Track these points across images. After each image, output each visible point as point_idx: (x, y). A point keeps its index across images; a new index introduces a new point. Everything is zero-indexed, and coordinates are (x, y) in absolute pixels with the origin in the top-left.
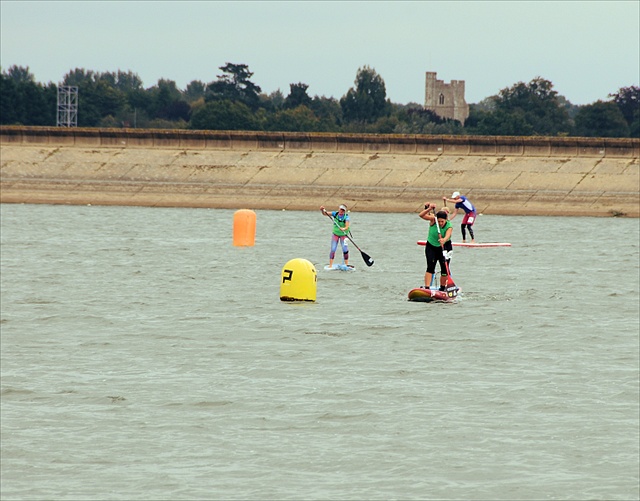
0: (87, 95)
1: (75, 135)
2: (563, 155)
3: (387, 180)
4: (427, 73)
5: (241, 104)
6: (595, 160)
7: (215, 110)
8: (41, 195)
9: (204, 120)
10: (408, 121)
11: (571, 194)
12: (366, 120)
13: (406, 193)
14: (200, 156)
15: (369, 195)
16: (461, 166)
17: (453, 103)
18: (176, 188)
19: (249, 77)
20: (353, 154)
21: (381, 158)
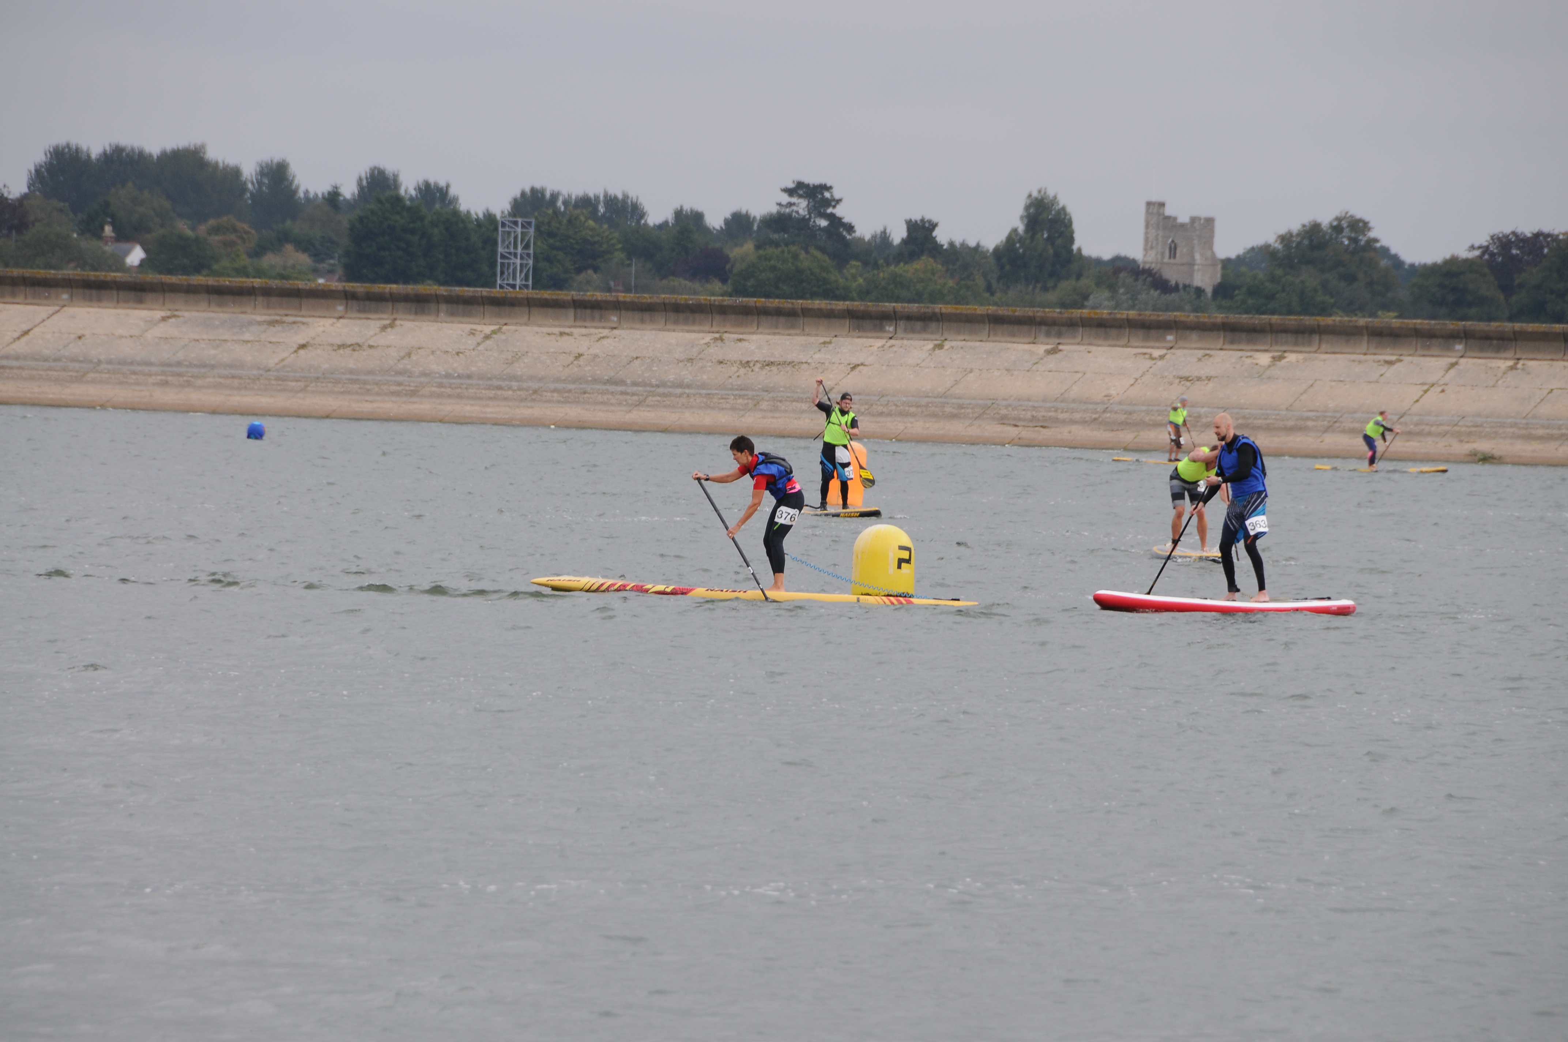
0: (551, 235)
1: (530, 304)
2: (1388, 350)
3: (1075, 392)
4: (1149, 204)
5: (818, 254)
6: (1445, 361)
7: (772, 262)
8: (468, 408)
9: (751, 282)
10: (1112, 288)
11: (1402, 420)
12: (1039, 285)
13: (1108, 415)
14: (748, 344)
15: (1044, 416)
16: (1207, 368)
17: (1193, 257)
18: (705, 400)
19: (834, 207)
20: (1015, 345)
21: (1065, 352)
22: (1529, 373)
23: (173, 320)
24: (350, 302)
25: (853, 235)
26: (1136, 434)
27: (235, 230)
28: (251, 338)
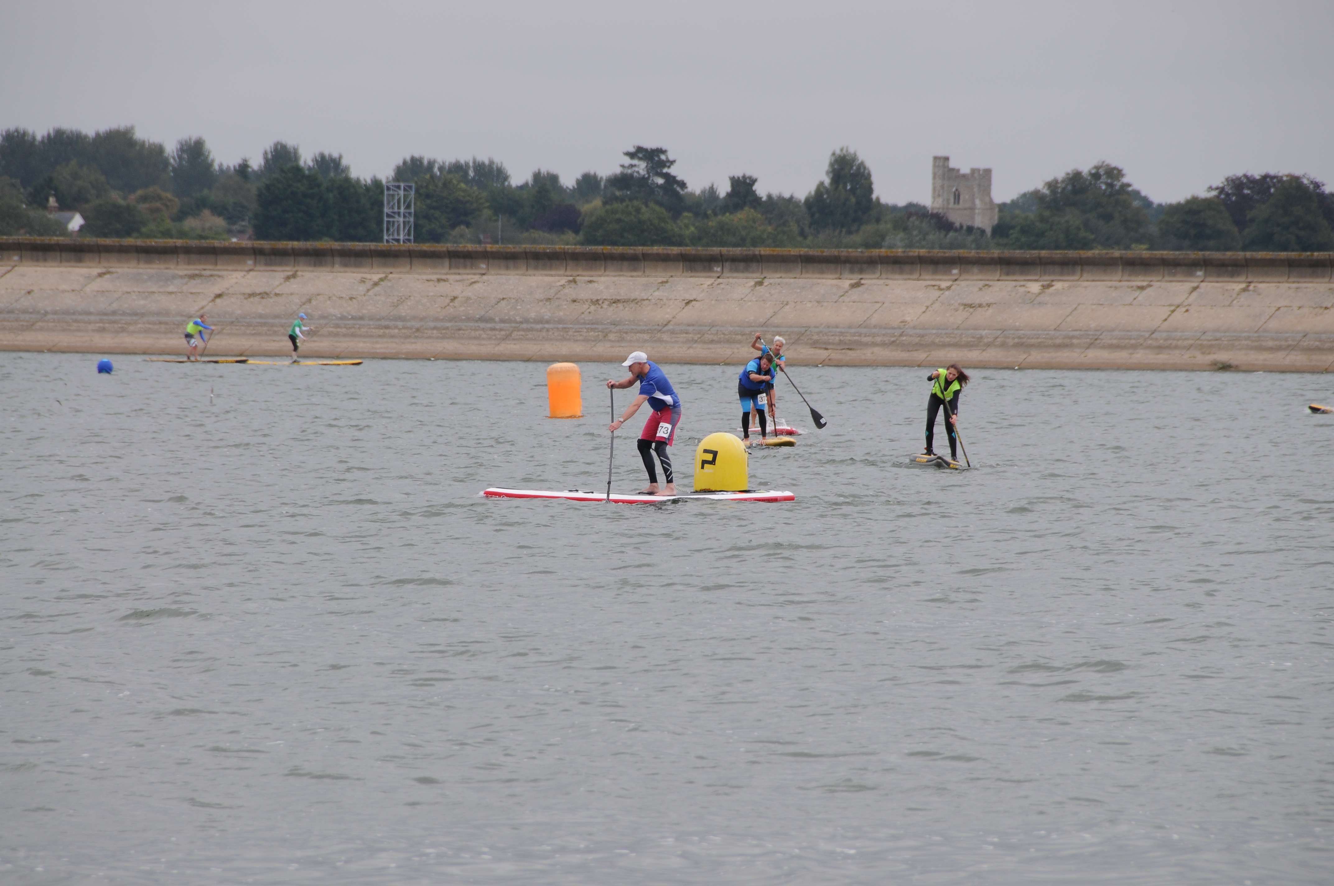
0: (428, 196)
1: (412, 255)
2: (1141, 278)
3: (876, 319)
4: (936, 158)
5: (657, 208)
6: (1188, 286)
7: (618, 216)
8: (361, 345)
9: (600, 233)
10: (905, 229)
11: (1153, 336)
12: (844, 230)
13: (904, 338)
14: (596, 285)
15: (850, 340)
16: (986, 297)
17: (974, 203)
18: (562, 333)
19: (669, 167)
20: (824, 280)
21: (866, 286)
22: (1259, 294)
23: (107, 276)
24: (258, 257)
25: (686, 190)
26: (928, 353)
27: (159, 198)
28: (175, 290)
